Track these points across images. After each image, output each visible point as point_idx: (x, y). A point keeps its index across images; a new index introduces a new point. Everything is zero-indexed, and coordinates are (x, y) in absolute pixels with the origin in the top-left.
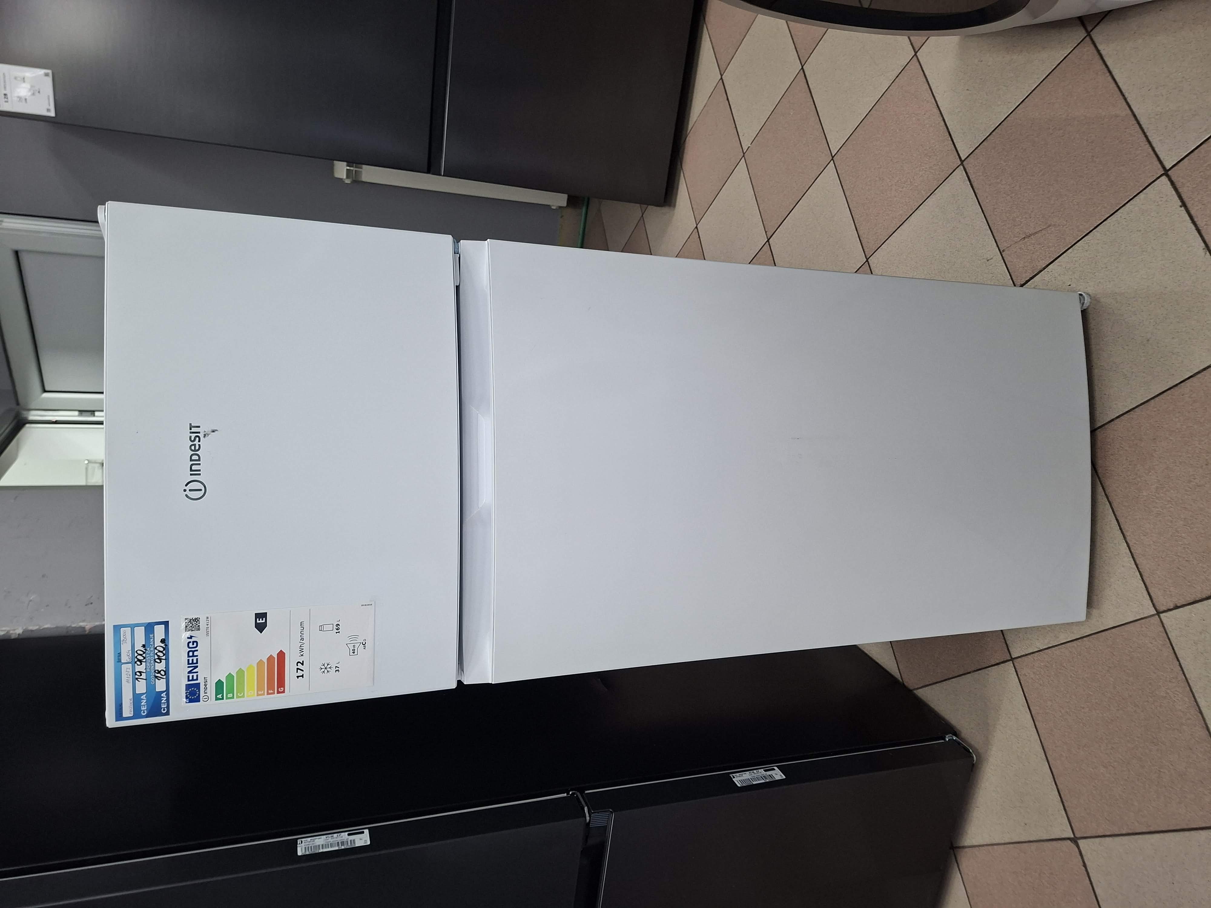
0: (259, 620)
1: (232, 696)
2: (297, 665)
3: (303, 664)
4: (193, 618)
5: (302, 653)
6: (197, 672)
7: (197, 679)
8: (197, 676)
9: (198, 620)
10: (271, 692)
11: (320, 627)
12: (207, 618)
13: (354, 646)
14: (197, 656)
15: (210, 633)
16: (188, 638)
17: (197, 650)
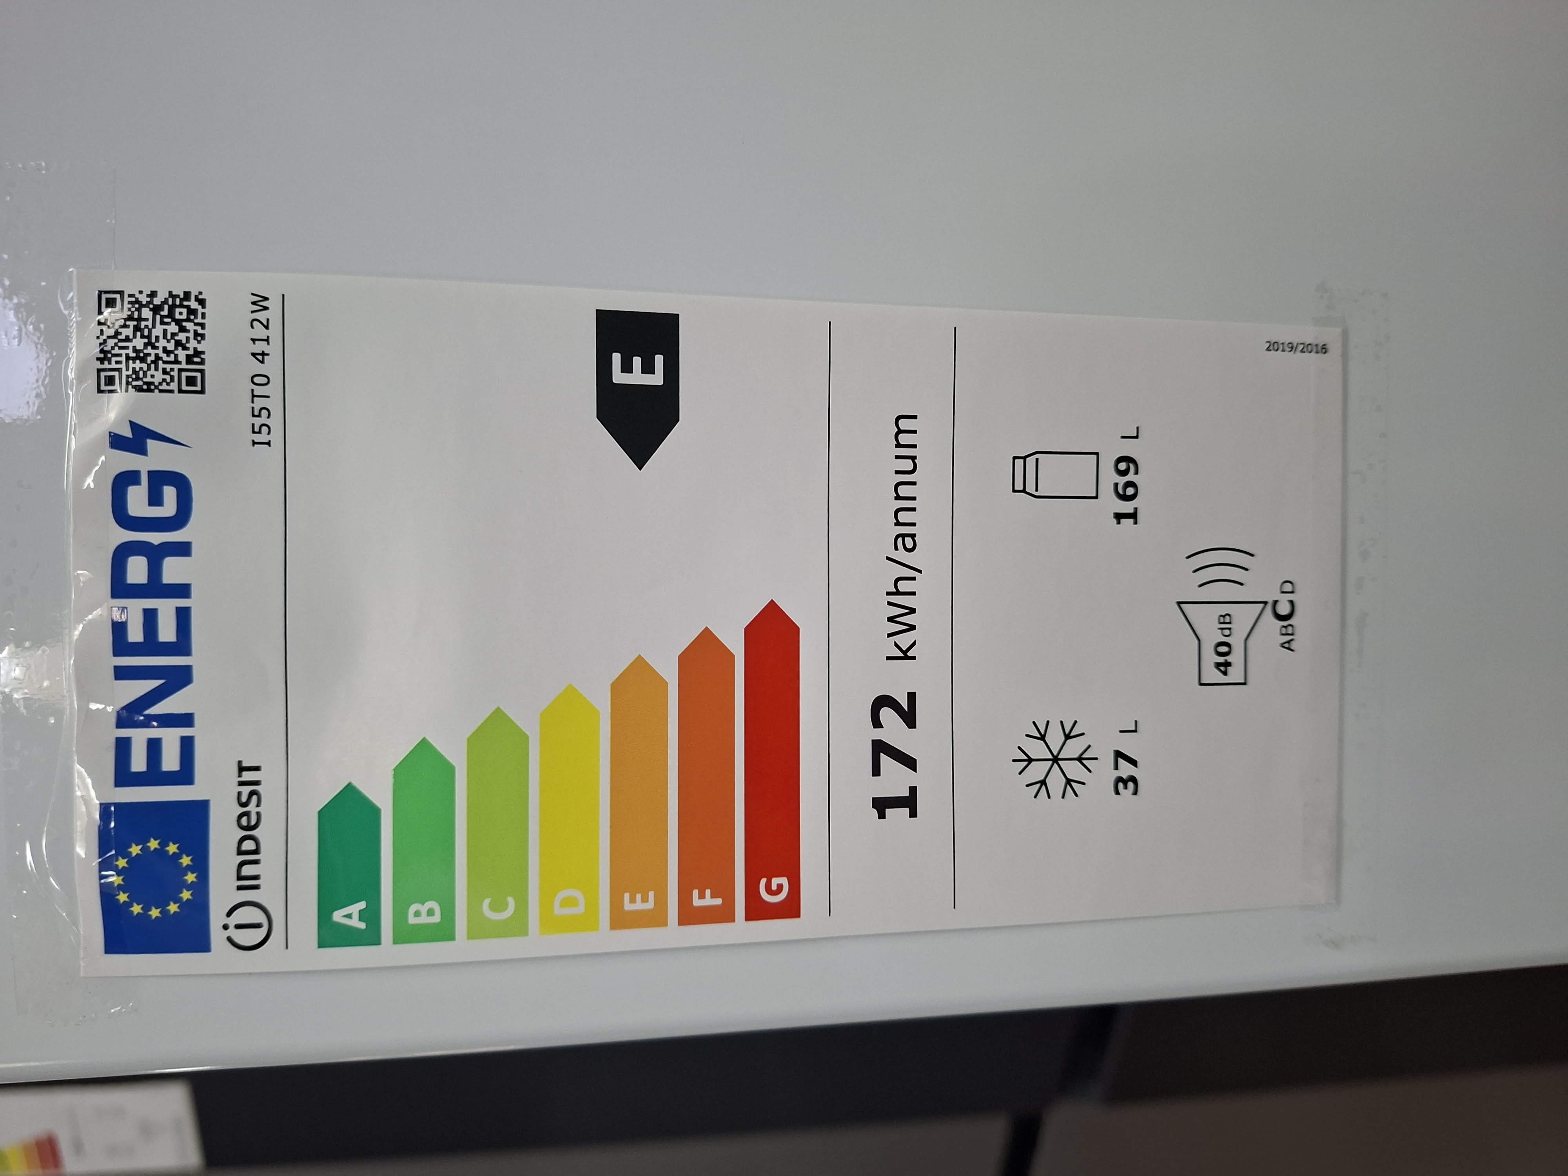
0: (627, 368)
1: (436, 919)
2: (877, 723)
3: (909, 718)
4: (153, 294)
5: (904, 640)
6: (186, 720)
7: (185, 776)
8: (187, 745)
9: (192, 312)
10: (709, 901)
11: (1019, 463)
12: (260, 302)
13: (1225, 621)
14: (182, 591)
15: (275, 422)
16: (117, 442)
17: (183, 549)
